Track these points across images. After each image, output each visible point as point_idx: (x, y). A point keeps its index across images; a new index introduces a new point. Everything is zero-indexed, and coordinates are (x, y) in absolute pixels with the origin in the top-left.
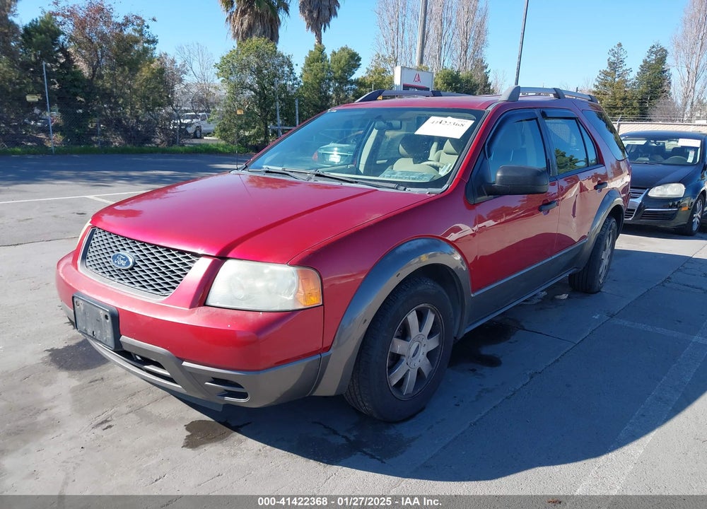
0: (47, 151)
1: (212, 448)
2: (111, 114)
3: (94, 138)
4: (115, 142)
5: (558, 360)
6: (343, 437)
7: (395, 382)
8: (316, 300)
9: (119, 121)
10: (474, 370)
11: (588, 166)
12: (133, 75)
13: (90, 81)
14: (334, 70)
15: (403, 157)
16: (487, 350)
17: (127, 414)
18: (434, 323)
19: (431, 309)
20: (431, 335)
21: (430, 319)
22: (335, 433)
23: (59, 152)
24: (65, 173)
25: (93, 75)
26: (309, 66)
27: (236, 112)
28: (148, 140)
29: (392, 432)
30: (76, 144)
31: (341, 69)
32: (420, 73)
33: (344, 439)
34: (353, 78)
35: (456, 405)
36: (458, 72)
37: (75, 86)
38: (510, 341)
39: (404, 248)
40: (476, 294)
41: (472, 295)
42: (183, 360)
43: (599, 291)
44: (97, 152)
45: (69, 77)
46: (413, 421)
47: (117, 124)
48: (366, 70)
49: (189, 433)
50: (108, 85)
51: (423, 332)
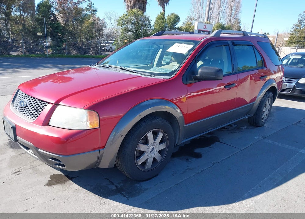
0: (46, 56)
1: (57, 187)
2: (72, 41)
3: (64, 51)
4: (73, 53)
5: (229, 157)
6: (115, 186)
7: (140, 163)
8: (96, 125)
9: (75, 44)
10: (187, 159)
11: (257, 68)
12: (82, 25)
13: (64, 27)
14: (168, 23)
15: (174, 62)
16: (197, 151)
17: (28, 169)
18: (163, 137)
19: (161, 131)
20: (161, 142)
21: (160, 136)
22: (113, 184)
23: (50, 57)
24: (50, 65)
25: (65, 25)
26: (157, 21)
27: (124, 41)
28: (87, 52)
29: (138, 185)
30: (57, 53)
31: (171, 23)
32: (206, 25)
33: (115, 187)
34: (177, 26)
35: (172, 175)
36: (224, 24)
37: (57, 29)
38: (210, 147)
39: (145, 103)
40: (188, 125)
41: (185, 126)
42: (39, 149)
43: (263, 126)
44: (65, 57)
45: (55, 25)
46: (150, 181)
47: (75, 46)
48: (183, 23)
49: (50, 179)
50: (71, 29)
51: (156, 141)
